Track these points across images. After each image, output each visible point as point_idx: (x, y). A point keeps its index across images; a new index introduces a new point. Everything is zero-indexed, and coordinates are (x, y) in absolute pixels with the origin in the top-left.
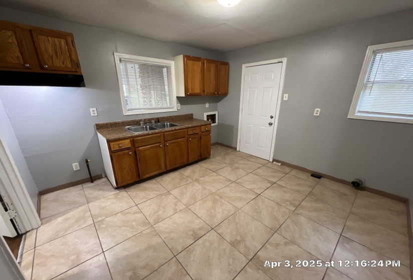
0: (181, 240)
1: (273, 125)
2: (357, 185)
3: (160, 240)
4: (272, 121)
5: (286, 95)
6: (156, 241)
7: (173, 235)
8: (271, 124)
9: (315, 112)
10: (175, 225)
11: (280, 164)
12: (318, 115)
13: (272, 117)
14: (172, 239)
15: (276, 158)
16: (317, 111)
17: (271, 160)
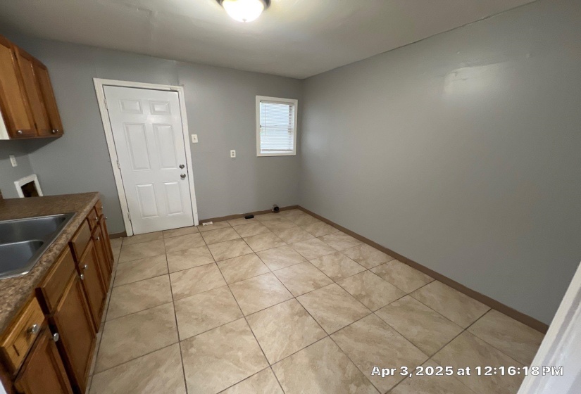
0: (306, 328)
1: (186, 178)
2: (276, 210)
3: (303, 352)
4: (184, 171)
5: (195, 136)
6: (302, 358)
7: (296, 336)
8: (183, 177)
9: (231, 154)
10: (278, 333)
11: (211, 223)
12: (235, 156)
13: (182, 167)
14: (303, 338)
15: (202, 219)
16: (233, 154)
17: (197, 223)
